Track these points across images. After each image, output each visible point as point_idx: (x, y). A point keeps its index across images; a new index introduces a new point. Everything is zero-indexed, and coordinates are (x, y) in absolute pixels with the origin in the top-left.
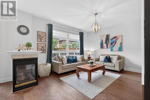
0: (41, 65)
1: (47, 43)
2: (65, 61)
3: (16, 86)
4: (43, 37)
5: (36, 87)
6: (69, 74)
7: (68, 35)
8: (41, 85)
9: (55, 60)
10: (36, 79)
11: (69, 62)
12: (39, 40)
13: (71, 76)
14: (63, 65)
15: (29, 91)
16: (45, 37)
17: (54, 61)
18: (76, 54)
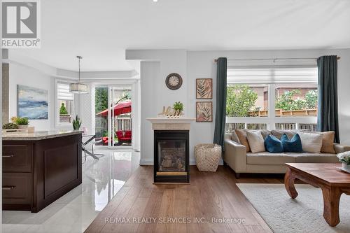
0: (203, 147)
1: (214, 100)
2: (258, 144)
3: (158, 173)
4: (207, 88)
5: (185, 186)
6: (268, 180)
7: (273, 75)
8: (195, 185)
9: (232, 139)
10: (186, 171)
11: (270, 149)
12: (199, 96)
13: (272, 187)
14: (249, 155)
15: (173, 188)
16: (210, 90)
17: (231, 142)
18: (302, 126)
